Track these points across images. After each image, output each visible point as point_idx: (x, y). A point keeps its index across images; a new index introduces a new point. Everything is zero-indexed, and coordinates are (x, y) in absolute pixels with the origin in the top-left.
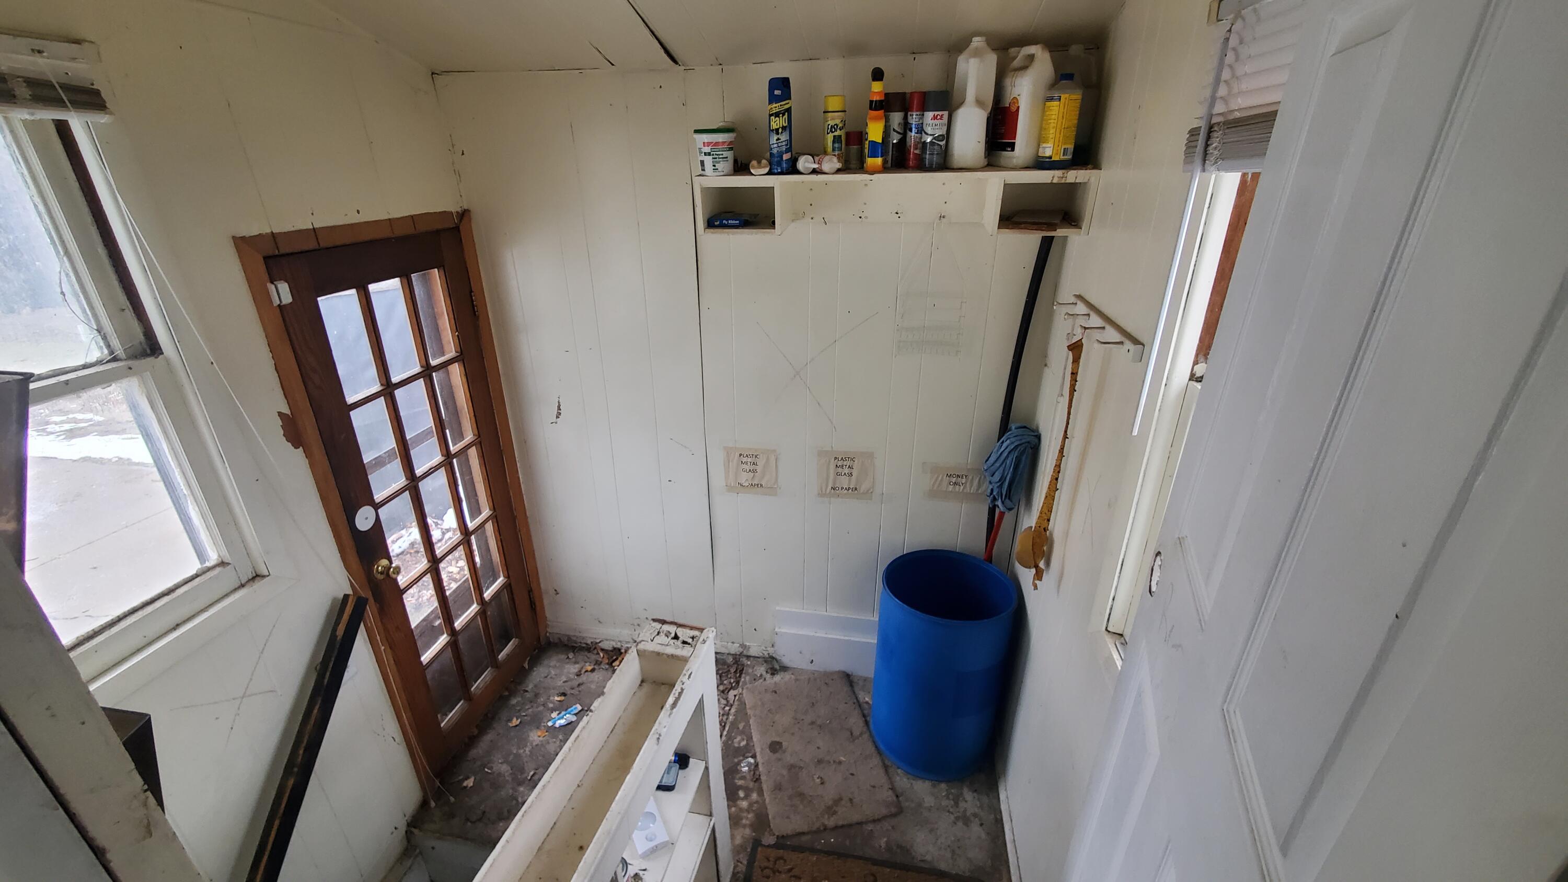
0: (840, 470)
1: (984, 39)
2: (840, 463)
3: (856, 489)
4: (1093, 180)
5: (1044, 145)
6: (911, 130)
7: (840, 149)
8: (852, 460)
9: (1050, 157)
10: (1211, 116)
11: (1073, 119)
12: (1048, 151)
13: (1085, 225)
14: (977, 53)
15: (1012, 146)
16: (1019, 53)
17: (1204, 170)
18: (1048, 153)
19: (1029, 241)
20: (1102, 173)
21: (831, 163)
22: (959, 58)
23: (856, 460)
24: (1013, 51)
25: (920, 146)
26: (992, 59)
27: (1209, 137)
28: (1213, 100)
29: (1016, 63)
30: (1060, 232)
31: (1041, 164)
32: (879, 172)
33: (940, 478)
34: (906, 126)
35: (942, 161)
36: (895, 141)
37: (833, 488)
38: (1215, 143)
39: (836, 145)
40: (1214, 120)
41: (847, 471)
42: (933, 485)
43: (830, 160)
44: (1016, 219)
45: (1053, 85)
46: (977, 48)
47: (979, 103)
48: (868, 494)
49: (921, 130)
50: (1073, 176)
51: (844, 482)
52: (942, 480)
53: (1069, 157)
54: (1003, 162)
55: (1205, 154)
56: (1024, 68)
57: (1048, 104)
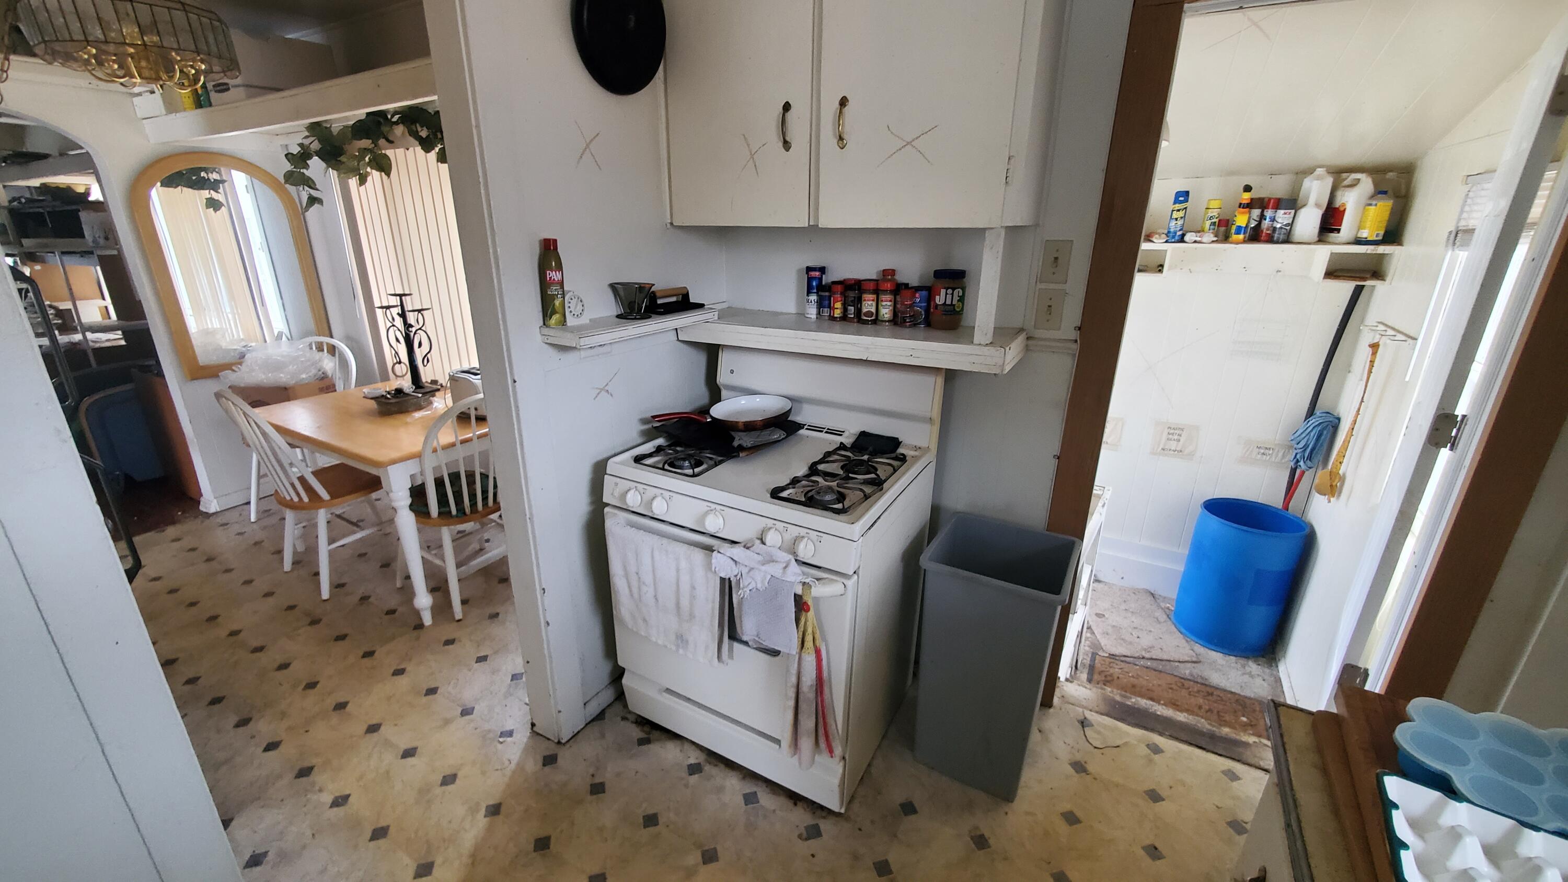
0: (1171, 436)
1: (1325, 169)
2: (1172, 431)
3: (1181, 451)
4: (1396, 252)
5: (1363, 231)
6: (1265, 219)
7: (1214, 229)
8: (1182, 430)
9: (1366, 238)
10: (1458, 227)
11: (1386, 215)
12: (1365, 234)
13: (1388, 279)
14: (1319, 178)
15: (1338, 231)
16: (1348, 177)
17: (1453, 250)
18: (1365, 235)
19: (1346, 288)
20: (1404, 247)
21: (1209, 237)
22: (1305, 180)
23: (1185, 430)
24: (1344, 175)
25: (1272, 229)
26: (1329, 181)
27: (1456, 236)
28: (1459, 220)
29: (1346, 183)
30: (1368, 283)
31: (1358, 242)
32: (1241, 243)
33: (1250, 449)
34: (1262, 217)
35: (1286, 238)
36: (1252, 226)
37: (1163, 449)
38: (1458, 238)
39: (1212, 227)
40: (1460, 228)
41: (1176, 437)
42: (1245, 453)
43: (1208, 236)
44: (1335, 274)
45: (1372, 197)
46: (1319, 175)
47: (1317, 205)
48: (1191, 456)
49: (1273, 220)
50: (1381, 249)
51: (1173, 445)
52: (1252, 451)
53: (1380, 238)
54: (1330, 240)
55: (1454, 244)
56: (1351, 186)
57: (1367, 207)
